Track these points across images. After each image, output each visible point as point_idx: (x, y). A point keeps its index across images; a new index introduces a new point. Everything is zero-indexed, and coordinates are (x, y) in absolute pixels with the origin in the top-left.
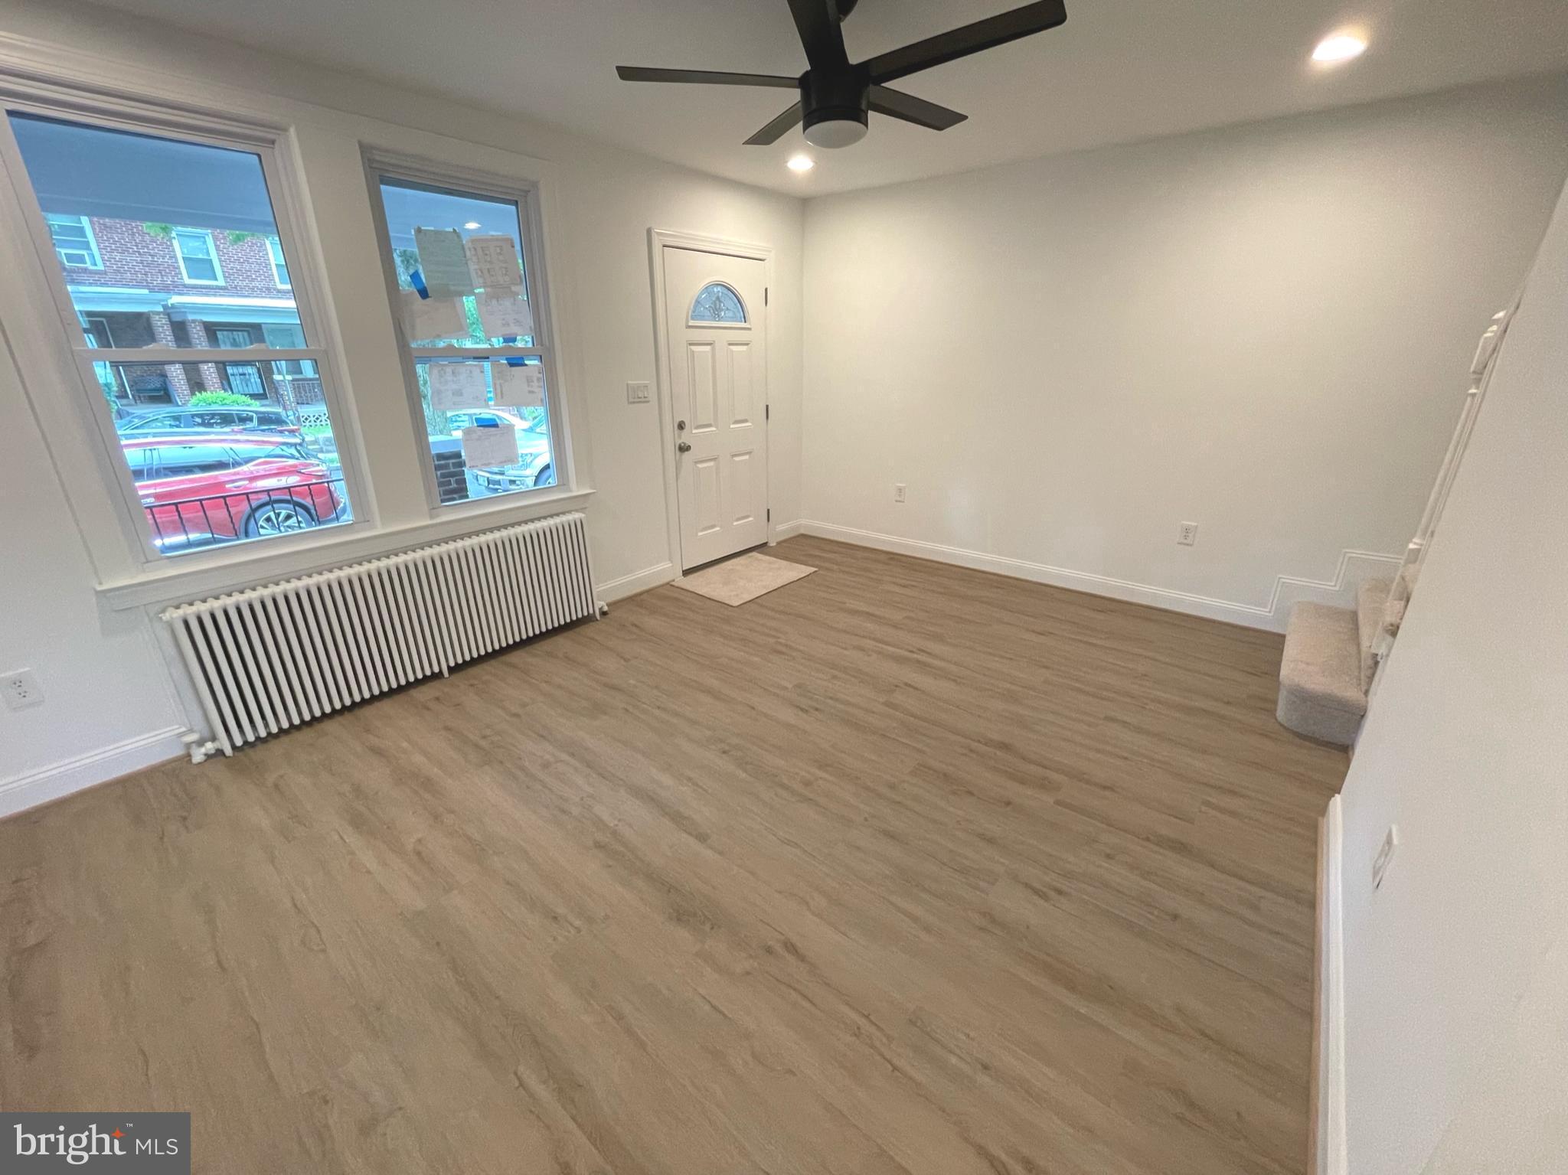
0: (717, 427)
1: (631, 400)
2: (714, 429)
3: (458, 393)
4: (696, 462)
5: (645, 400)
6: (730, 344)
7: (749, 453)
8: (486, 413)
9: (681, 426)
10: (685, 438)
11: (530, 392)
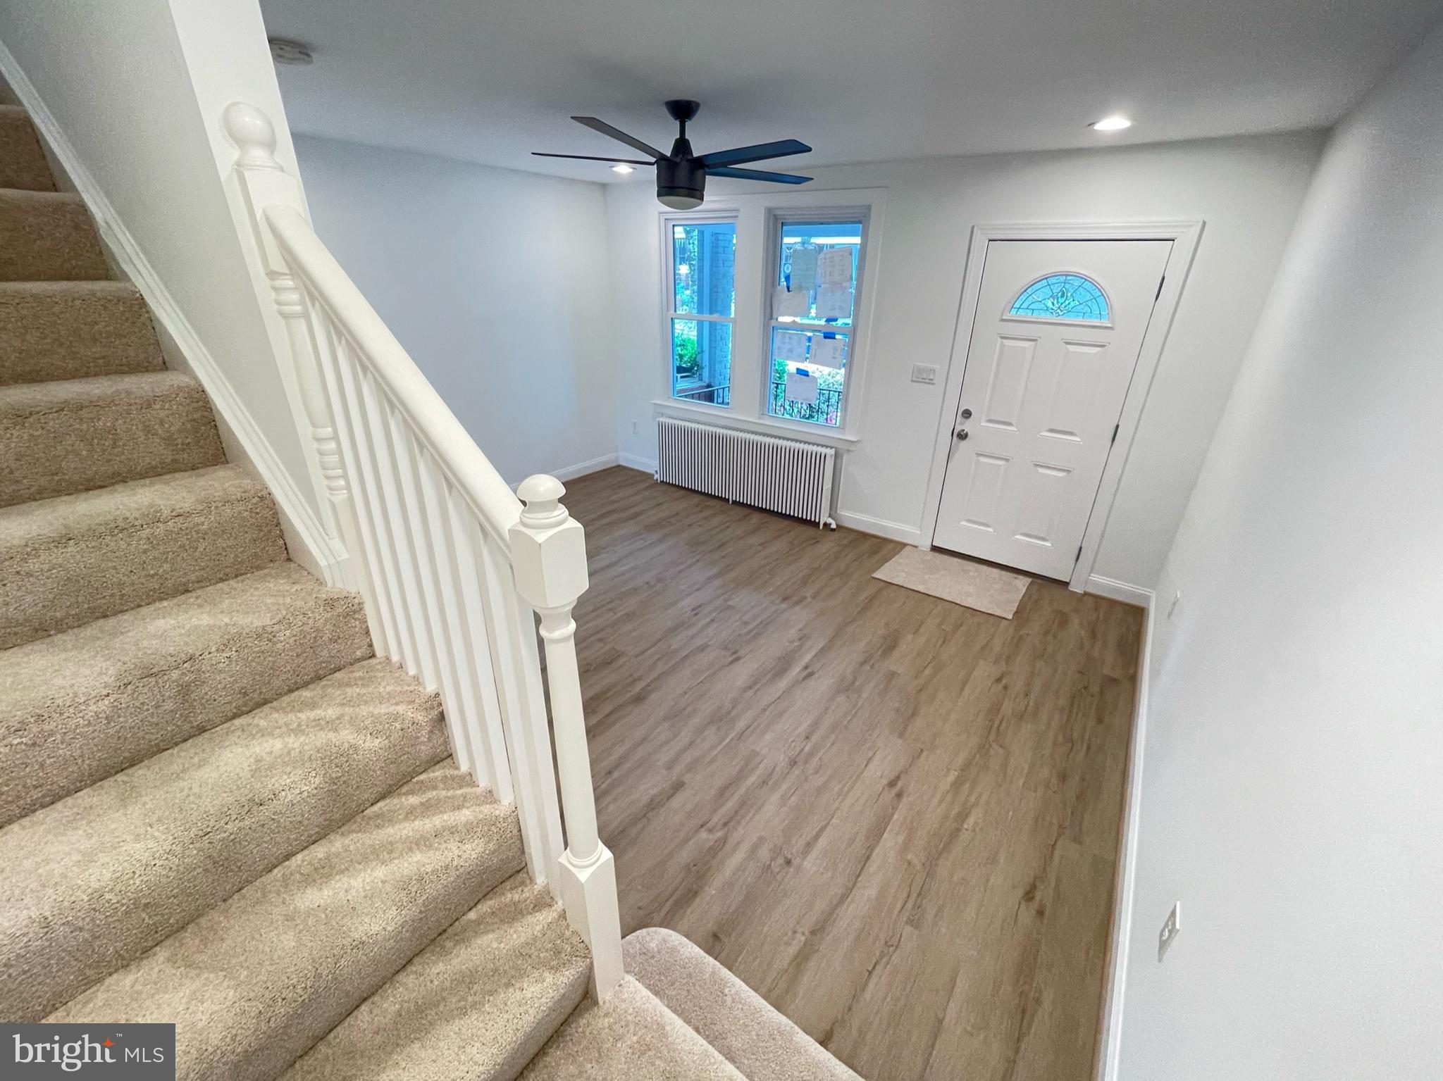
0: (1017, 427)
1: (914, 379)
2: (1015, 429)
3: (791, 351)
4: (978, 455)
5: (931, 382)
6: (1067, 343)
7: (1068, 471)
8: (803, 366)
9: (967, 414)
10: (967, 426)
11: (833, 358)
